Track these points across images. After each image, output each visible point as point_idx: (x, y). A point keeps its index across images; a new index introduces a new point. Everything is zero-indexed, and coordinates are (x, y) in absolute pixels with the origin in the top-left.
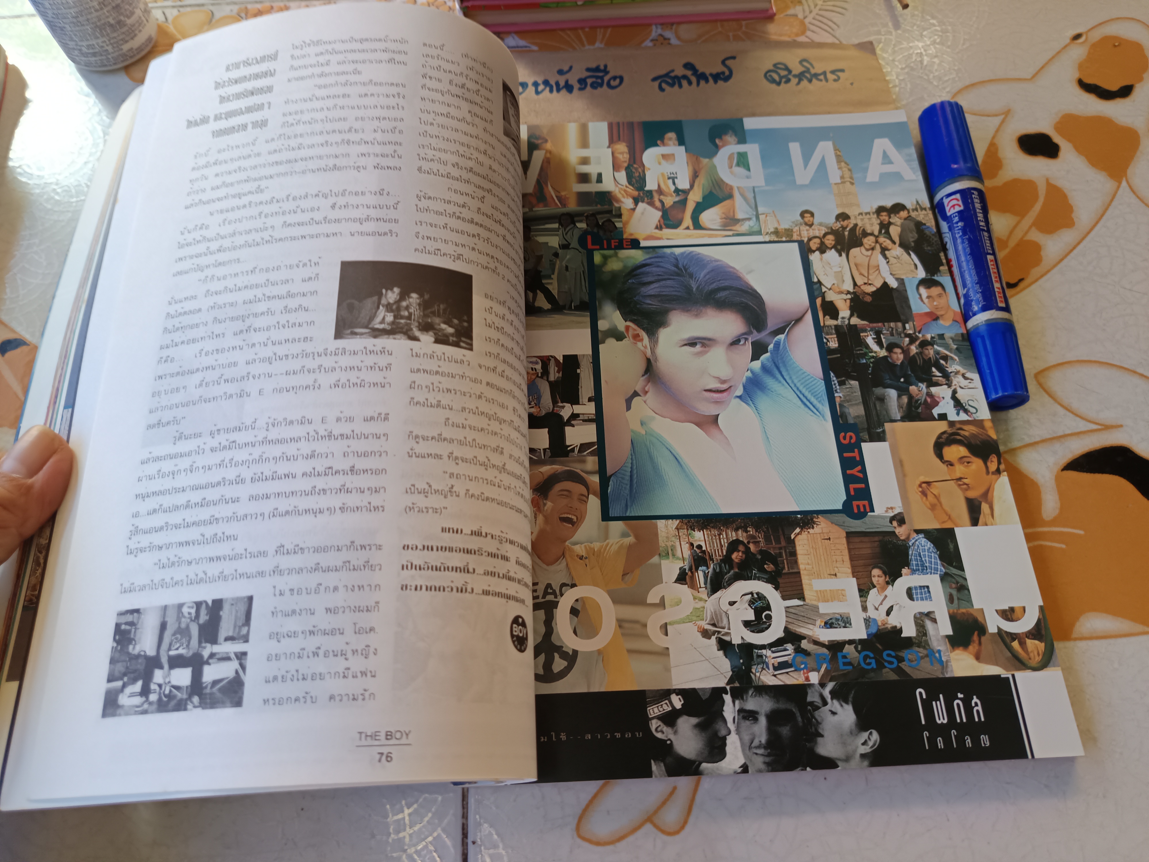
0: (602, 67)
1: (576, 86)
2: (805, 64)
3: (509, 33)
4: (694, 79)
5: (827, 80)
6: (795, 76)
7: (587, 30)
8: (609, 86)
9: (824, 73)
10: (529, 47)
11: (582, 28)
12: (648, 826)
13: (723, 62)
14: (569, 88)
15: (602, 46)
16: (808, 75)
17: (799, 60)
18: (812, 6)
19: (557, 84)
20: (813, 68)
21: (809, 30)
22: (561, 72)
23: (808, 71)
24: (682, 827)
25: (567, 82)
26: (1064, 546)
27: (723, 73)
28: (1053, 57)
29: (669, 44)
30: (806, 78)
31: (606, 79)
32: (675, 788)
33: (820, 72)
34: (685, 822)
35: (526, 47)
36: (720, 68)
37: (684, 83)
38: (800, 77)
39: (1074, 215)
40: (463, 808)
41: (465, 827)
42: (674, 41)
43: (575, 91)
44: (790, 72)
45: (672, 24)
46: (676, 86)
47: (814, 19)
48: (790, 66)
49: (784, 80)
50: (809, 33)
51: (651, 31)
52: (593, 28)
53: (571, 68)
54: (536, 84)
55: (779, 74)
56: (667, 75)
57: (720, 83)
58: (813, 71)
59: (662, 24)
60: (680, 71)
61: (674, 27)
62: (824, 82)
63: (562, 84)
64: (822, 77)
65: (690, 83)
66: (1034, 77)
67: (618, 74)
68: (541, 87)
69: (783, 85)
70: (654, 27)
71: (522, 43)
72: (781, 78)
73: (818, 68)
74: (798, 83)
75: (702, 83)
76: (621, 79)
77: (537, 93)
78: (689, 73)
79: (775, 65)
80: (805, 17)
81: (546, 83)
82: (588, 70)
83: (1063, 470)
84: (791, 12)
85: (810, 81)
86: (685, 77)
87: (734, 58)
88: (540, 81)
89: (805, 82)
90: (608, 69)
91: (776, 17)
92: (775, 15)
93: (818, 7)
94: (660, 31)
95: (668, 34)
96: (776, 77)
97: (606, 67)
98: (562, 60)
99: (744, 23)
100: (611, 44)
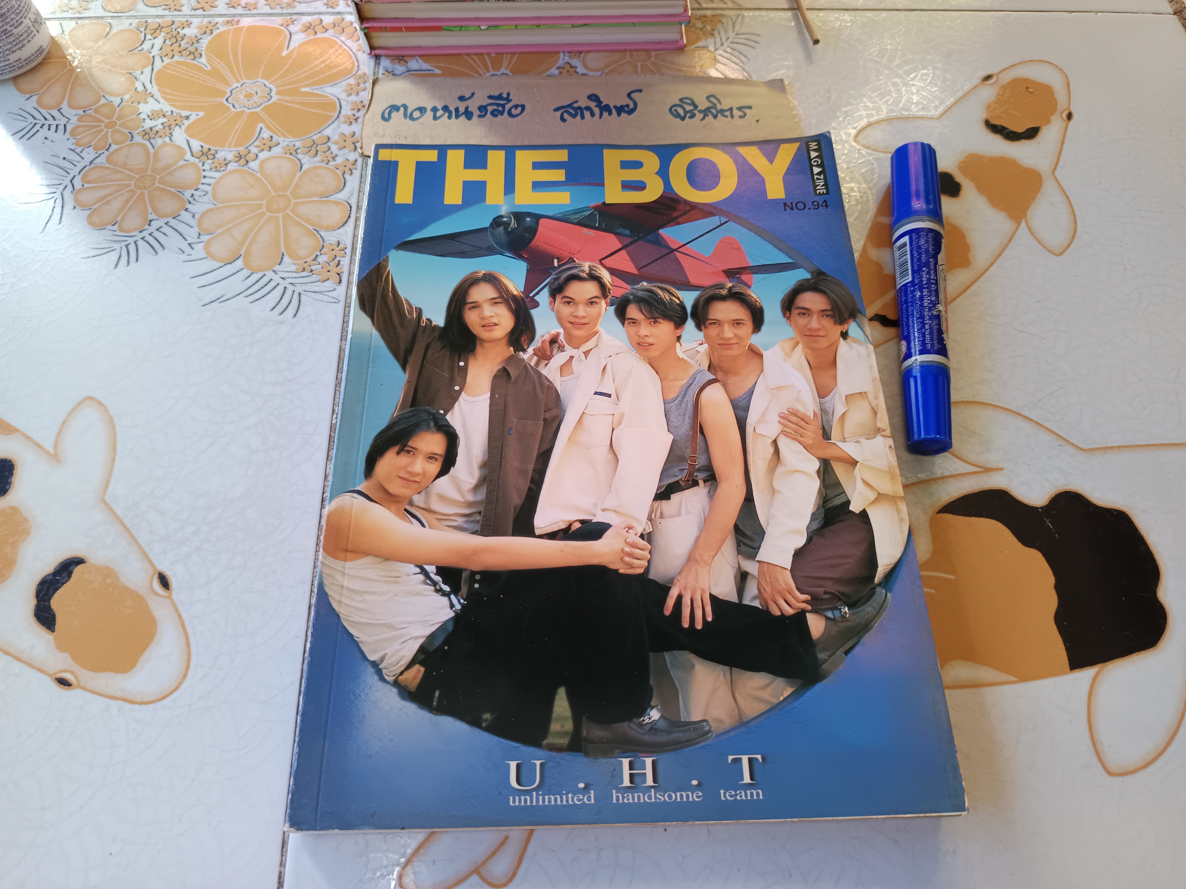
0: (505, 96)
1: (476, 113)
2: (712, 99)
3: (413, 56)
4: (597, 111)
5: (732, 116)
6: (701, 111)
7: (494, 56)
8: (510, 114)
9: (731, 109)
10: (433, 71)
11: (489, 54)
12: (475, 878)
13: (629, 95)
14: (468, 115)
15: (507, 71)
16: (714, 111)
17: (706, 95)
18: (724, 39)
19: (457, 110)
20: (720, 104)
21: (719, 62)
22: (462, 98)
23: (714, 106)
24: (511, 880)
25: (467, 108)
26: (933, 591)
27: (628, 106)
29: (576, 72)
30: (712, 113)
31: (507, 107)
32: (507, 838)
33: (727, 108)
34: (514, 874)
35: (429, 71)
36: (626, 101)
37: (587, 114)
38: (706, 112)
39: (970, 255)
42: (581, 70)
43: (475, 118)
44: (696, 107)
45: (580, 52)
46: (579, 117)
47: (725, 51)
48: (697, 102)
49: (688, 115)
50: (719, 66)
51: (559, 58)
52: (500, 54)
53: (473, 94)
54: (434, 110)
55: (684, 109)
56: (570, 106)
57: (624, 116)
58: (719, 107)
59: (570, 52)
60: (584, 102)
61: (582, 55)
62: (729, 118)
63: (462, 110)
64: (728, 113)
65: (593, 114)
67: (520, 102)
68: (439, 113)
69: (687, 120)
70: (562, 55)
71: (425, 66)
72: (686, 112)
73: (725, 104)
74: (703, 119)
75: (605, 114)
76: (523, 107)
77: (435, 118)
78: (592, 104)
79: (681, 100)
80: (716, 49)
81: (446, 108)
82: (490, 97)
83: (938, 513)
84: (702, 43)
85: (715, 117)
86: (588, 108)
87: (640, 91)
88: (439, 107)
89: (710, 118)
90: (511, 97)
91: (685, 50)
92: (685, 46)
93: (730, 40)
94: (567, 59)
95: (575, 62)
96: (681, 111)
97: (508, 94)
98: (464, 86)
99: (653, 53)
100: (516, 71)
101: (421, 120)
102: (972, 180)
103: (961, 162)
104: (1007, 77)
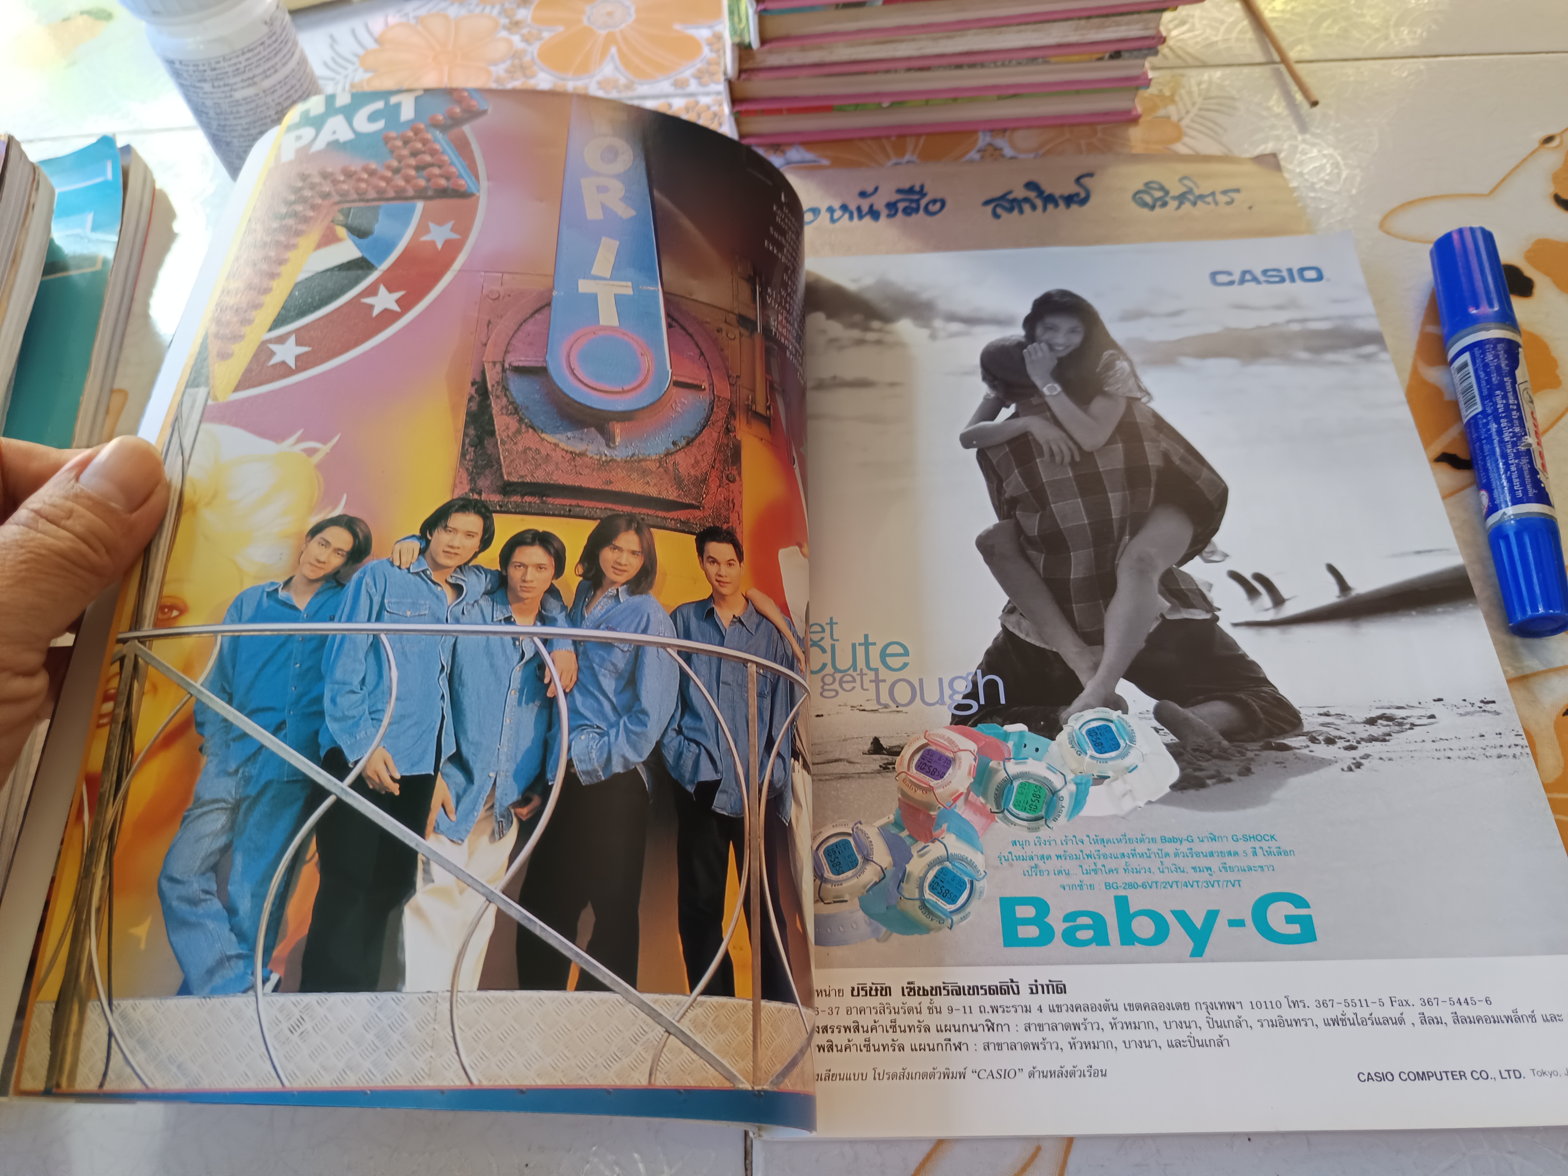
0: (917, 188)
1: (884, 212)
2: (1187, 182)
3: (791, 144)
4: (1039, 203)
5: (1216, 203)
6: (1174, 198)
7: (893, 139)
8: (927, 211)
9: (1213, 194)
10: (820, 162)
11: (888, 137)
13: (1078, 180)
14: (874, 214)
15: (914, 158)
16: (1191, 197)
17: (1178, 177)
18: (1189, 106)
19: (859, 209)
20: (1198, 187)
21: (1188, 137)
22: (863, 194)
23: (1190, 191)
25: (871, 207)
27: (1077, 195)
28: (1517, 167)
29: (1002, 156)
30: (1189, 200)
31: (923, 202)
33: (1206, 192)
35: (814, 161)
36: (1072, 189)
37: (1027, 207)
38: (1182, 198)
42: (1008, 152)
43: (883, 219)
44: (1167, 193)
45: (1004, 130)
46: (1016, 212)
47: (1193, 121)
48: (1167, 186)
49: (1159, 203)
50: (1186, 140)
51: (977, 140)
52: (902, 137)
53: (876, 189)
54: (831, 210)
55: (1152, 196)
56: (1003, 197)
57: (1074, 207)
58: (1197, 192)
59: (992, 131)
60: (1020, 193)
61: (1008, 134)
62: (1212, 206)
63: (865, 209)
64: (1210, 199)
65: (1034, 207)
66: (1492, 192)
67: (939, 196)
68: (837, 214)
69: (1158, 210)
70: (980, 135)
71: (808, 156)
72: (1156, 200)
73: (1204, 188)
74: (1178, 207)
75: (1050, 207)
76: (943, 203)
77: (833, 221)
78: (1032, 195)
79: (1147, 184)
80: (1180, 119)
81: (844, 208)
82: (899, 191)
84: (1161, 112)
85: (1194, 204)
86: (1026, 200)
87: (1090, 175)
88: (836, 205)
89: (1187, 206)
90: (926, 190)
91: (1141, 120)
92: (1140, 116)
93: (1197, 106)
94: (988, 139)
95: (1000, 142)
96: (1148, 199)
97: (922, 187)
98: (864, 179)
99: (1099, 127)
100: (927, 156)
101: (815, 224)
102: (1547, 274)
103: (1529, 251)
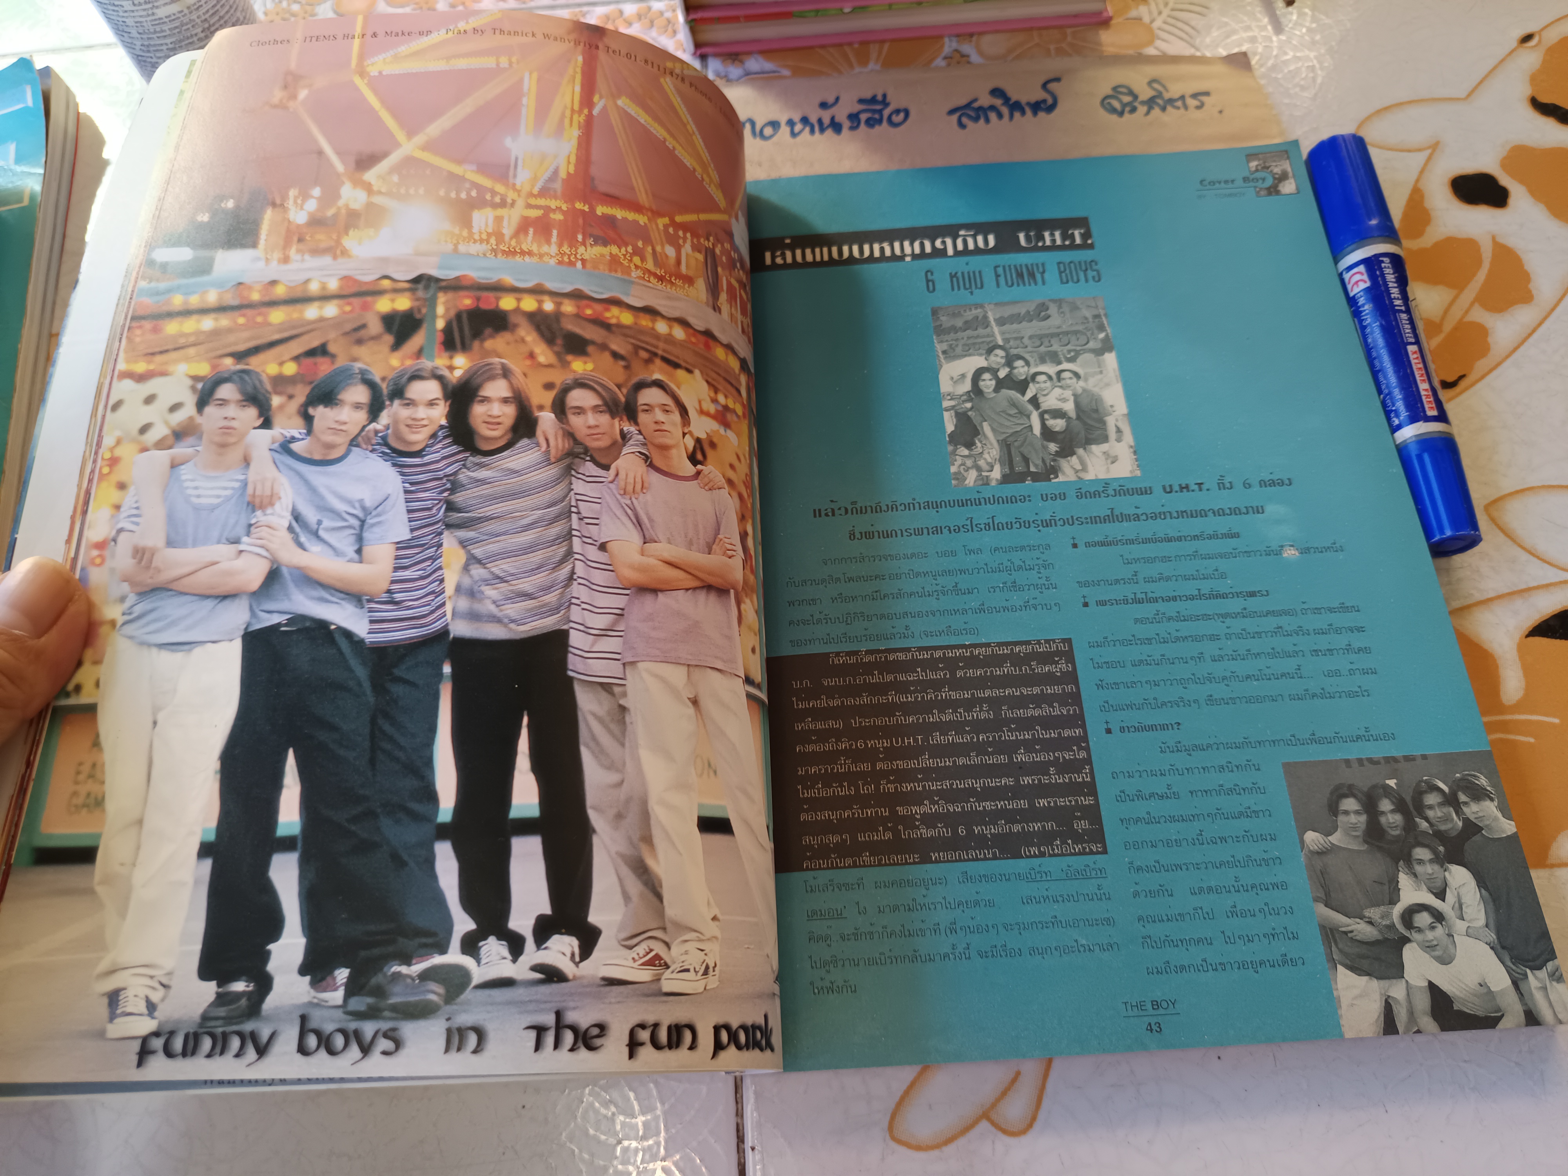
0: (880, 98)
1: (846, 124)
2: (1156, 86)
3: (749, 53)
4: (1005, 111)
5: (1186, 107)
6: (1143, 103)
7: (856, 46)
8: (890, 122)
9: (1182, 98)
10: (778, 72)
11: (850, 44)
12: (984, 1125)
13: (1044, 86)
14: (836, 127)
15: (878, 67)
16: (1160, 102)
17: (1146, 80)
18: (1161, 6)
19: (820, 121)
20: (1167, 90)
21: (1159, 38)
22: (824, 105)
23: (1159, 95)
24: (1030, 1126)
25: (833, 118)
26: (1532, 740)
27: (1044, 101)
28: (1495, 68)
29: (969, 63)
30: (1158, 105)
31: (886, 113)
32: (1018, 1074)
33: (1176, 96)
34: (1034, 1119)
35: (774, 72)
36: (1040, 95)
37: (993, 116)
38: (1150, 103)
39: (1531, 286)
40: (737, 1103)
41: (741, 1128)
42: (975, 58)
43: (845, 131)
44: (1136, 97)
45: (971, 35)
46: (982, 121)
47: (1165, 22)
48: (1136, 89)
49: (1127, 109)
50: (1158, 43)
51: (942, 46)
52: (865, 43)
53: (837, 99)
54: (791, 123)
55: (1120, 101)
56: (968, 106)
57: (1042, 115)
58: (1167, 96)
59: (958, 36)
60: (985, 100)
61: (974, 38)
62: (1182, 111)
63: (826, 121)
64: (1179, 103)
65: (1000, 116)
66: (1469, 95)
67: (902, 105)
68: (798, 127)
69: (1127, 115)
70: (946, 40)
71: (768, 66)
72: (1124, 105)
73: (1174, 90)
74: (1148, 113)
75: (1017, 115)
76: (907, 113)
77: (793, 134)
78: (998, 102)
79: (1115, 89)
80: (1152, 21)
81: (805, 120)
82: (861, 101)
83: (1527, 636)
84: (1133, 13)
85: (1164, 109)
86: (992, 108)
87: (1057, 80)
88: (797, 118)
89: (1156, 111)
90: (889, 99)
91: (1113, 22)
92: (1110, 18)
93: (1170, 6)
94: (955, 45)
95: (967, 48)
96: (1116, 104)
97: (885, 96)
98: (826, 88)
99: (1069, 31)
100: (890, 64)
101: (775, 137)
104: (1553, 36)
